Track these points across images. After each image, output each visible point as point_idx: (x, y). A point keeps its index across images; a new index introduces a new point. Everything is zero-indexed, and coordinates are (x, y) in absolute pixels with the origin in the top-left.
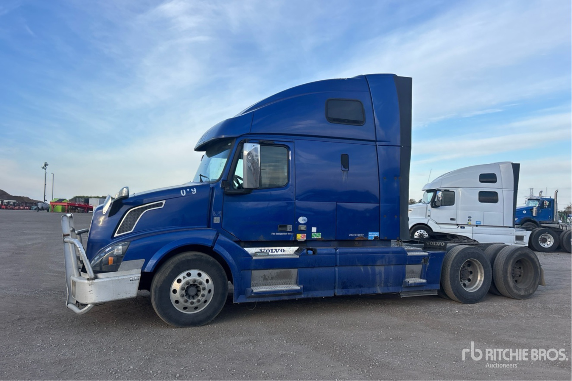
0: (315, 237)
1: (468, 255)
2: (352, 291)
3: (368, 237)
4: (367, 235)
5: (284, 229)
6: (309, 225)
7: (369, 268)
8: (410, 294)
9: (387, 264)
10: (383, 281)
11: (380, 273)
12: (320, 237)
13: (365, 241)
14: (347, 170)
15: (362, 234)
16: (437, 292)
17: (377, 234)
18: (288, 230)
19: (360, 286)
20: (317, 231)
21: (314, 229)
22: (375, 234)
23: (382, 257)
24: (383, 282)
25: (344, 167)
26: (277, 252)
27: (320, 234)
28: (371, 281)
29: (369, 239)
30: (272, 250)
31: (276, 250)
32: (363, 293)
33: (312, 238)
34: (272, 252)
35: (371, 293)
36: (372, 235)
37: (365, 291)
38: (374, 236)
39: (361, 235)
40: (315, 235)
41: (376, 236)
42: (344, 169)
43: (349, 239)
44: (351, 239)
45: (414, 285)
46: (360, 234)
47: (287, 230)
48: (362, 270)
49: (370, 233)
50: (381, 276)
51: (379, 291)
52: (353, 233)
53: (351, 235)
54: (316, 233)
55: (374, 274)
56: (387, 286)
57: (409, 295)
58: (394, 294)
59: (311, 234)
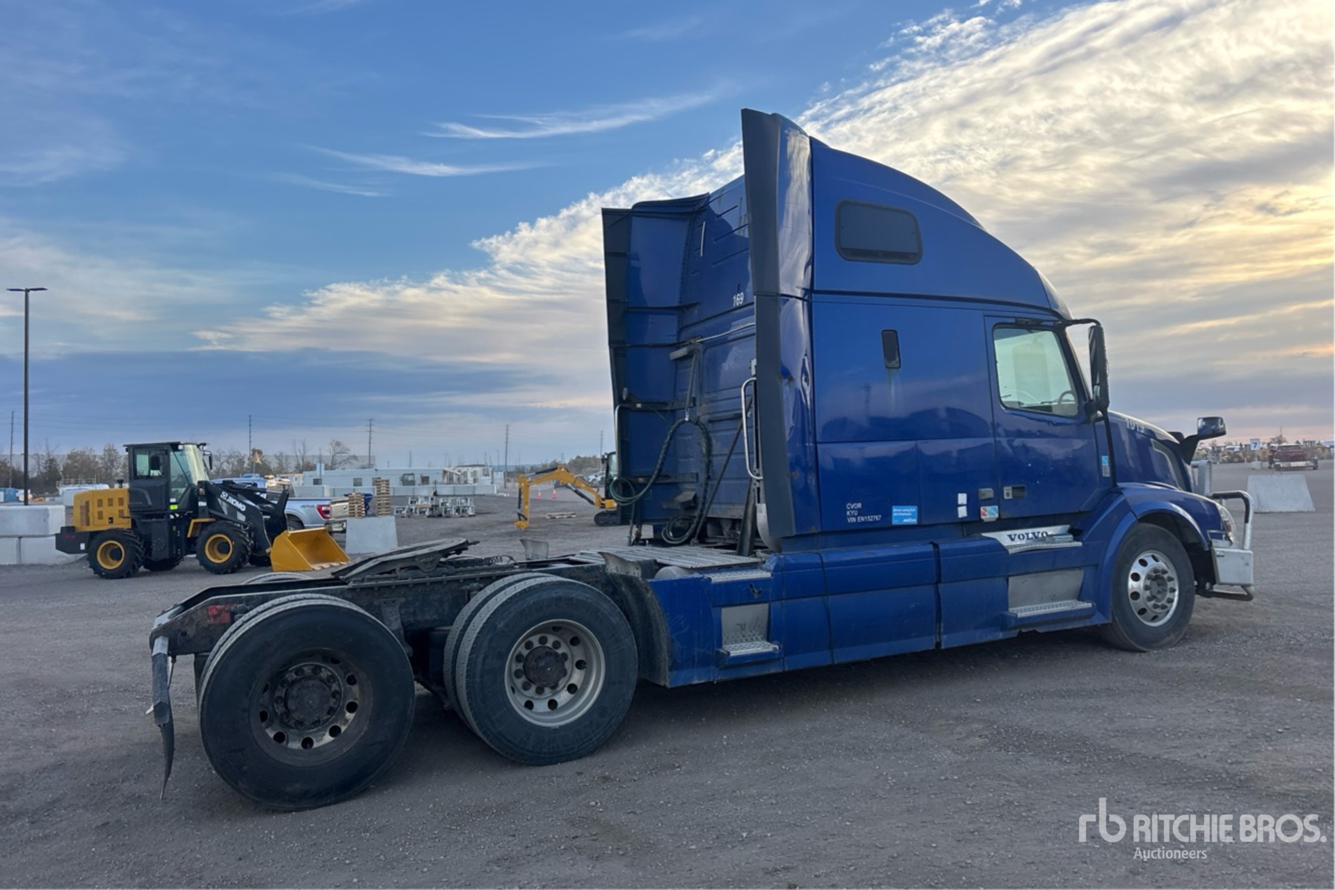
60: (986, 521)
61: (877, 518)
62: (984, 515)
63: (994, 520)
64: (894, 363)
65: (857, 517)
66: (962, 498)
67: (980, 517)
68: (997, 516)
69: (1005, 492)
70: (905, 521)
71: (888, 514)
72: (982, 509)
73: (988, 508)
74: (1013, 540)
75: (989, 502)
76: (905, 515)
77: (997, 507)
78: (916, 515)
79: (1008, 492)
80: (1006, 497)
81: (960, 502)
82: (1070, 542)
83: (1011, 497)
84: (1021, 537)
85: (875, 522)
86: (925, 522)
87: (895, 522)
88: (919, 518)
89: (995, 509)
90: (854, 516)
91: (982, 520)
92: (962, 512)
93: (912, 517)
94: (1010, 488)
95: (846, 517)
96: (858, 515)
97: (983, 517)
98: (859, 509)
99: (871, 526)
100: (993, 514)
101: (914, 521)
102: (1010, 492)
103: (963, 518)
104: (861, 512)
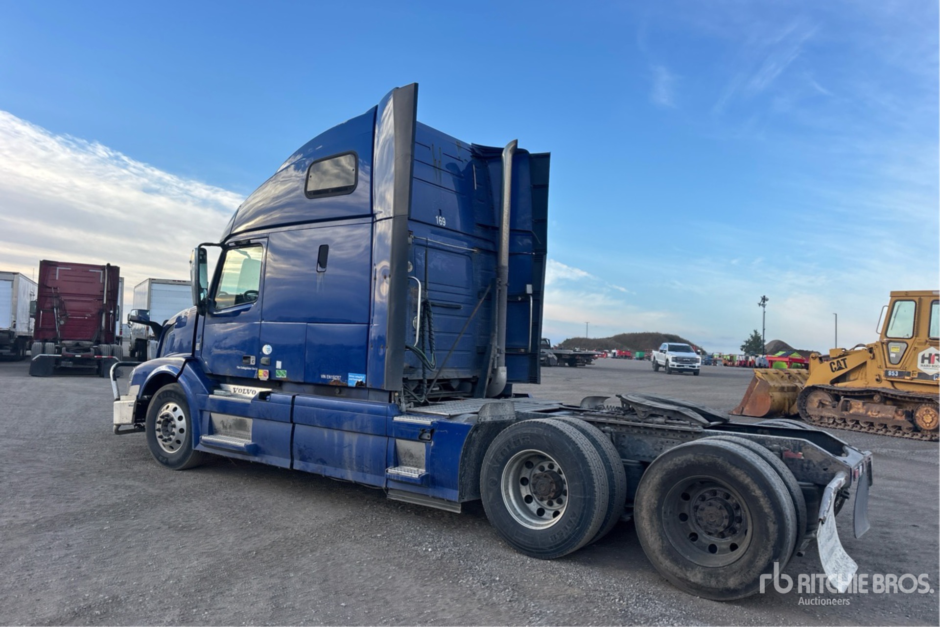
0: (280, 377)
1: (523, 439)
2: (312, 467)
3: (347, 382)
4: (346, 378)
5: (247, 361)
6: (273, 358)
7: (336, 433)
8: (406, 497)
9: (359, 431)
10: (354, 460)
11: (350, 445)
12: (285, 377)
13: (342, 389)
14: (324, 270)
15: (338, 375)
16: (460, 508)
17: (361, 377)
18: (251, 363)
19: (323, 462)
20: (283, 368)
21: (279, 364)
22: (359, 377)
23: (352, 418)
24: (354, 463)
25: (320, 266)
26: (248, 393)
27: (286, 371)
28: (334, 456)
29: (350, 384)
30: (244, 390)
31: (248, 390)
32: (327, 474)
33: (277, 377)
34: (244, 393)
35: (337, 477)
36: (354, 379)
37: (330, 471)
38: (357, 380)
39: (338, 377)
40: (280, 372)
41: (360, 380)
42: (319, 269)
43: (320, 382)
44: (324, 383)
45: (395, 479)
46: (336, 375)
47: (249, 363)
48: (326, 435)
49: (350, 375)
50: (351, 451)
51: (350, 476)
52: (326, 374)
53: (323, 376)
54: (281, 369)
55: (341, 445)
56: (363, 471)
57: (403, 498)
58: (375, 488)
59: (275, 372)
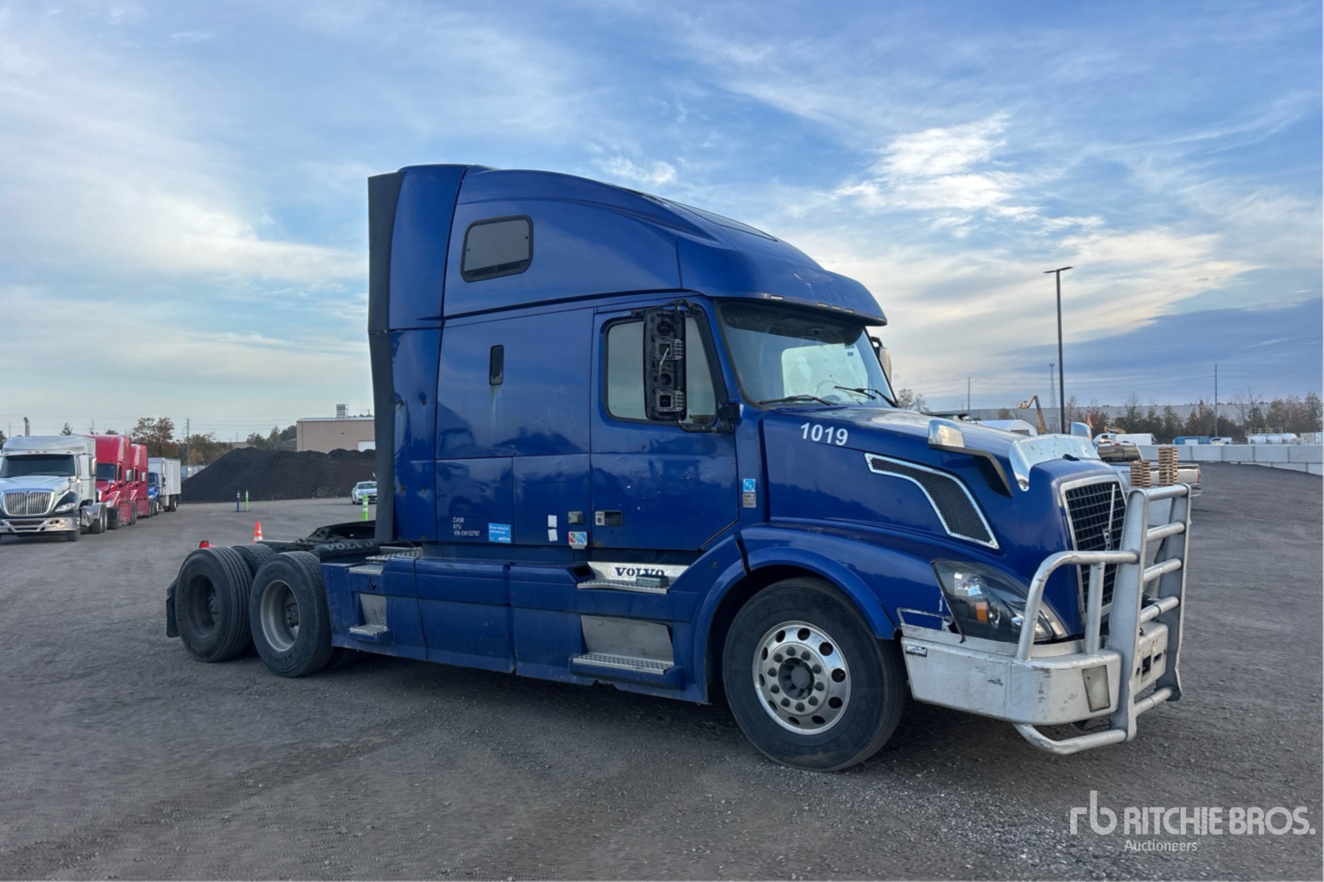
60: (574, 548)
61: (477, 533)
62: (572, 541)
63: (583, 548)
64: (497, 380)
65: (461, 530)
66: (552, 520)
67: (568, 542)
68: (585, 543)
69: (597, 517)
70: (500, 539)
71: (485, 531)
72: (570, 533)
73: (577, 534)
74: (620, 574)
75: (578, 526)
76: (500, 533)
77: (585, 533)
78: (510, 533)
79: (600, 518)
80: (597, 523)
81: (550, 525)
82: (657, 587)
83: (603, 523)
84: (631, 572)
85: (474, 537)
86: (518, 542)
87: (491, 539)
88: (513, 538)
89: (583, 536)
90: (459, 530)
91: (570, 547)
92: (553, 536)
93: (505, 535)
94: (603, 513)
95: (453, 530)
96: (462, 529)
97: (571, 543)
98: (462, 524)
99: (472, 541)
100: (581, 541)
101: (508, 540)
102: (603, 517)
103: (553, 542)
104: (465, 527)
